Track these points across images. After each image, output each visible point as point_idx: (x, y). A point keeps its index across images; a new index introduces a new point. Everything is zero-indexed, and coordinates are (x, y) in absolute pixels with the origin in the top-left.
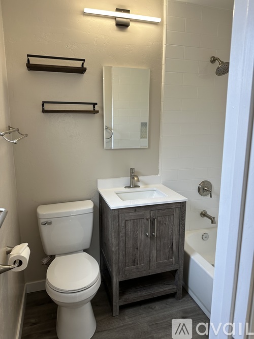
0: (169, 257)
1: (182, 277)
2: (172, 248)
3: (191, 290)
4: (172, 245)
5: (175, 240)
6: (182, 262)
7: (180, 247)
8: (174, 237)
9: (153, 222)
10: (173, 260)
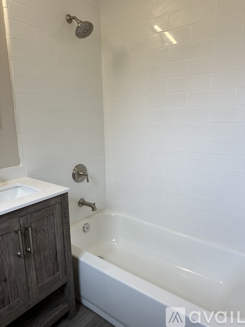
0: (53, 272)
1: (73, 289)
2: (56, 258)
3: (85, 299)
4: (56, 255)
5: (59, 247)
6: (70, 271)
7: (66, 253)
8: (58, 243)
9: (25, 233)
10: (60, 273)
